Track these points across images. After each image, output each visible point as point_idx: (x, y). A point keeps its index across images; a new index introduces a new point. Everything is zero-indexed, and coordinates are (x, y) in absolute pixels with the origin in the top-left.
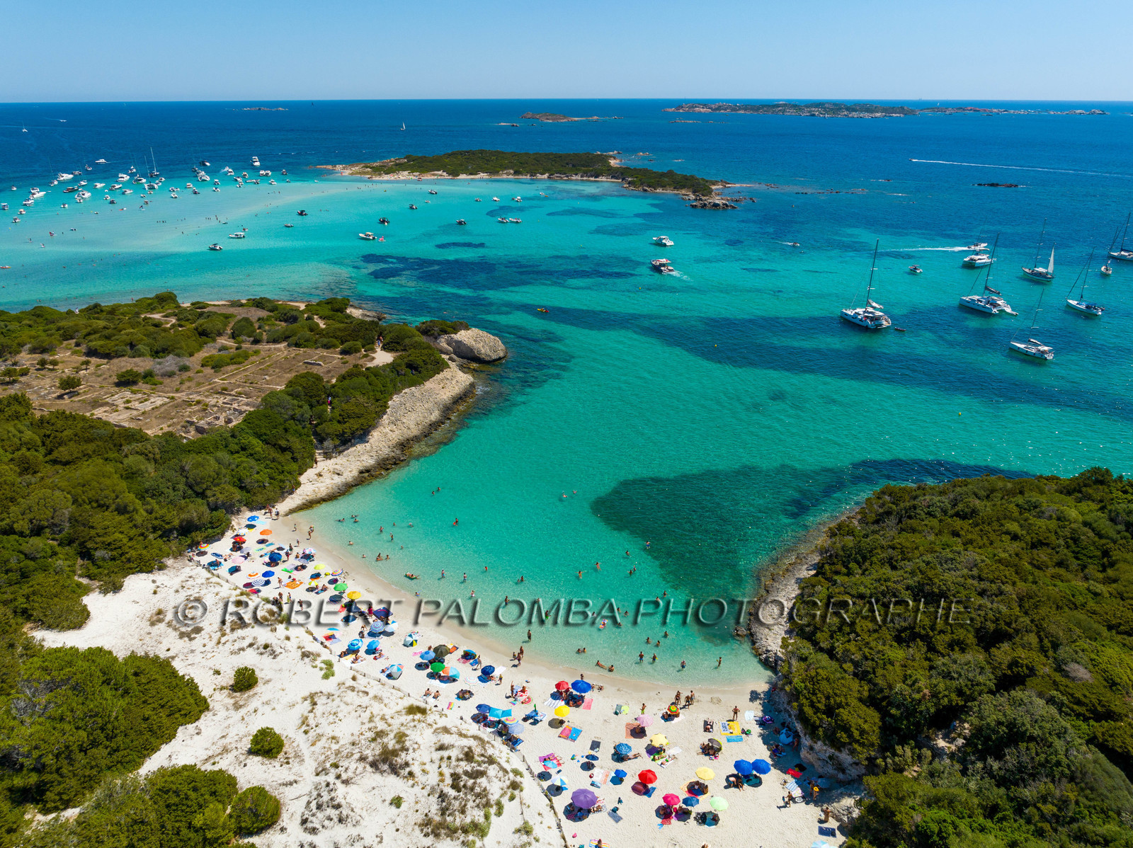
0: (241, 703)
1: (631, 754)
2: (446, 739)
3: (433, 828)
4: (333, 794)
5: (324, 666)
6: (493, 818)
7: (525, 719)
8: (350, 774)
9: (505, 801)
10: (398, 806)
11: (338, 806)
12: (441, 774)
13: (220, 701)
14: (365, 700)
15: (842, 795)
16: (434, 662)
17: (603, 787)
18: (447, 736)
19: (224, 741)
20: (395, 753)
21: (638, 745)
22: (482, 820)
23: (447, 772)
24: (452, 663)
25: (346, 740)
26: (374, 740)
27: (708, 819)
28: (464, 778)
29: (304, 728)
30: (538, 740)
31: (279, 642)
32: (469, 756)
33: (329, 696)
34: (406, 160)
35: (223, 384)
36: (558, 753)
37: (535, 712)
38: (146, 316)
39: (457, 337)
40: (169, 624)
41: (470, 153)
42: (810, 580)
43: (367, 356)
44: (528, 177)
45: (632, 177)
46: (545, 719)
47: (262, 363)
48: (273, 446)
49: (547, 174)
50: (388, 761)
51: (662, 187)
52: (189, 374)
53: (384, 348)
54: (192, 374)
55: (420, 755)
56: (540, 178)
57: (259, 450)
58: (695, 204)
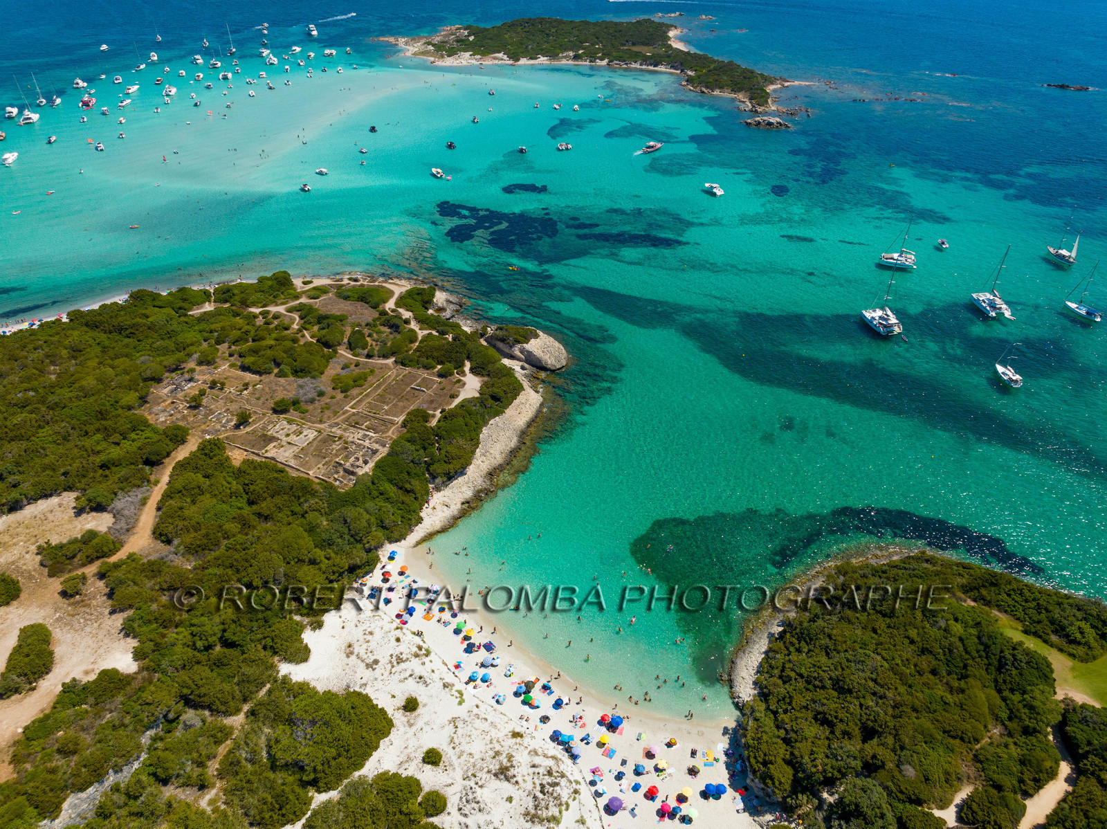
0: (412, 721)
1: (645, 772)
2: (537, 760)
3: (532, 818)
4: (475, 795)
5: (458, 695)
6: (564, 813)
7: (582, 740)
8: (483, 781)
9: (570, 801)
10: (511, 802)
11: (478, 802)
12: (534, 783)
13: (398, 718)
14: (485, 726)
15: (766, 812)
16: (524, 692)
17: (627, 792)
18: (537, 758)
19: (406, 751)
20: (507, 769)
21: (649, 765)
22: (557, 814)
23: (538, 782)
24: (536, 694)
25: (477, 756)
26: (494, 757)
27: (686, 820)
28: (547, 786)
29: (452, 745)
30: (590, 756)
31: (428, 675)
32: (550, 773)
33: (465, 722)
34: (466, 33)
35: (354, 414)
36: (601, 767)
37: (588, 735)
38: (273, 309)
39: (528, 347)
40: (358, 656)
41: (529, 21)
42: (777, 639)
43: (459, 381)
44: (588, 63)
45: (691, 69)
46: (594, 741)
47: (379, 386)
48: (401, 488)
49: (607, 60)
50: (503, 773)
51: (720, 88)
52: (326, 400)
53: (472, 370)
54: (328, 401)
55: (522, 770)
56: (600, 66)
57: (392, 494)
58: (749, 121)
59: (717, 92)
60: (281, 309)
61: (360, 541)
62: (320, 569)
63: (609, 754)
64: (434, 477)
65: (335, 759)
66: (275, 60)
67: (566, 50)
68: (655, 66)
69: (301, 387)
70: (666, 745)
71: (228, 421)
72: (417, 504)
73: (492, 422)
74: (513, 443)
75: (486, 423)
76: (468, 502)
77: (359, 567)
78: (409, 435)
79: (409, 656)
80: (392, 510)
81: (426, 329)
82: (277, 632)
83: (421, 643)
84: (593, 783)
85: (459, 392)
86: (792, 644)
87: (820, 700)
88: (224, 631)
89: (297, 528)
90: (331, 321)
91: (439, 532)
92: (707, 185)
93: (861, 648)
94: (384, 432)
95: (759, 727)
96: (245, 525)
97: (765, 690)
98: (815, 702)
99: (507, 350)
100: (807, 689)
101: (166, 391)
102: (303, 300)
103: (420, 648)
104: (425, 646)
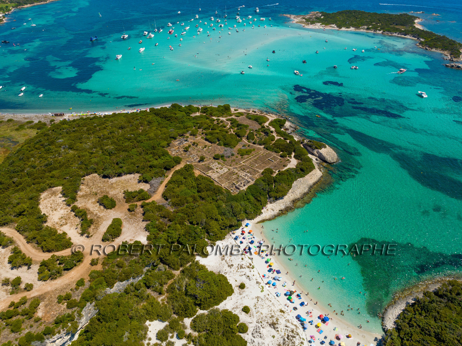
0: (241, 293)
1: (334, 345)
4: (260, 330)
5: (262, 288)
7: (309, 322)
8: (264, 326)
10: (274, 338)
11: (260, 334)
12: (285, 333)
13: (236, 290)
14: (270, 304)
16: (289, 295)
18: (288, 323)
19: (236, 304)
20: (275, 324)
21: (336, 342)
23: (287, 334)
24: (294, 297)
25: (264, 315)
26: (271, 318)
28: (290, 337)
29: (255, 307)
30: (311, 330)
31: (251, 276)
32: (292, 331)
33: (262, 299)
34: (320, 15)
35: (243, 165)
36: (315, 336)
37: (312, 321)
38: (221, 118)
39: (320, 151)
40: (226, 261)
41: (350, 12)
42: (410, 306)
43: (288, 160)
44: (373, 32)
45: (423, 38)
46: (315, 324)
47: (255, 156)
48: (256, 199)
49: (382, 31)
50: (273, 325)
51: (436, 48)
52: (234, 157)
53: (295, 157)
54: (235, 158)
55: (281, 326)
56: (378, 33)
57: (252, 200)
58: (448, 65)
59: (434, 50)
60: (224, 119)
61: (236, 216)
62: (219, 223)
63: (320, 332)
64: (270, 197)
65: (209, 298)
66: (241, 21)
67: (363, 25)
68: (405, 35)
69: (226, 151)
70: (346, 336)
71: (196, 159)
72: (261, 207)
73: (299, 179)
74: (306, 190)
75: (296, 180)
76: (282, 211)
77: (233, 226)
78: (264, 178)
79: (245, 267)
80: (251, 207)
81: (279, 136)
82: (198, 243)
83: (251, 263)
84: (310, 342)
85: (287, 164)
86: (418, 311)
87: (427, 340)
88: (179, 238)
89: (213, 205)
90: (242, 127)
91: (267, 220)
92: (419, 92)
93: (454, 323)
94: (254, 175)
95: (393, 343)
96: (195, 200)
97: (399, 327)
98: (424, 340)
99: (311, 151)
100: (421, 333)
101: (177, 143)
102: (233, 117)
103: (250, 265)
104: (252, 264)
